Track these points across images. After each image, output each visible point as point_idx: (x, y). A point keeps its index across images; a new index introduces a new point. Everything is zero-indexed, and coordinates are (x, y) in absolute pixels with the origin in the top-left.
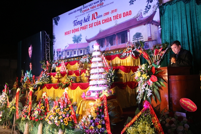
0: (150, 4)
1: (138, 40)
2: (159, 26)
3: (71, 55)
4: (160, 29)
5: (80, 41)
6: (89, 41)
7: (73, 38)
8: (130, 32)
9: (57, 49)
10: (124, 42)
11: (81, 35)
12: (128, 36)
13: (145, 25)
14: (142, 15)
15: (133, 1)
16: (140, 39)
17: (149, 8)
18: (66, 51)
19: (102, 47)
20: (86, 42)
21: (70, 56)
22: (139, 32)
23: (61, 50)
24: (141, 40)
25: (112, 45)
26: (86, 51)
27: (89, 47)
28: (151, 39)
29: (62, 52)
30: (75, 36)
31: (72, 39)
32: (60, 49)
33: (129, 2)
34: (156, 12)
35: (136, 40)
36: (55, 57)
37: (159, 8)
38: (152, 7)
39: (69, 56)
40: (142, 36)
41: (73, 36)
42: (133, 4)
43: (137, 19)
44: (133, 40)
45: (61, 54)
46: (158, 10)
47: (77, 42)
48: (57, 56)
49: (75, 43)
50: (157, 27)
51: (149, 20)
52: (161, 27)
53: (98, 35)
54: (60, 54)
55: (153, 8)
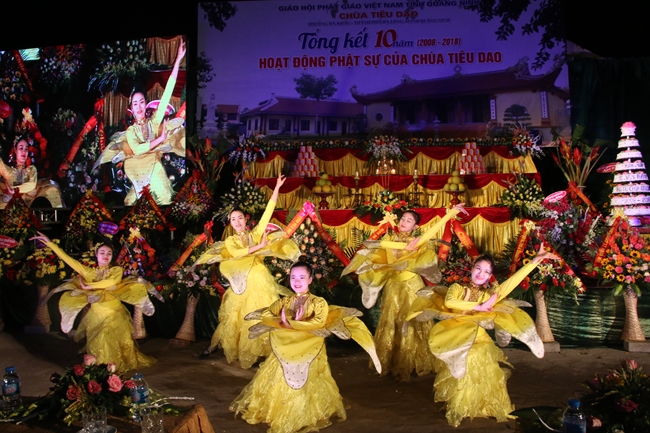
0: (547, 50)
1: (517, 120)
2: (568, 101)
3: (289, 130)
4: (569, 107)
5: (330, 95)
6: (363, 100)
7: (299, 82)
8: (498, 100)
9: (218, 106)
10: (482, 121)
11: (331, 79)
12: (492, 108)
13: (534, 91)
14: (527, 70)
15: (505, 33)
16: (523, 120)
17: (545, 59)
18: (263, 115)
19: (412, 122)
20: (354, 101)
21: (283, 132)
22: (521, 104)
23: (241, 110)
24: (525, 122)
25: (444, 120)
26: (352, 125)
27: (363, 116)
28: (549, 123)
29: (245, 118)
30: (308, 77)
31: (295, 85)
32: (237, 107)
33: (497, 33)
34: (561, 69)
35: (513, 120)
36: (206, 128)
37: (568, 64)
38: (552, 57)
39: (279, 131)
40: (528, 115)
41: (299, 77)
42: (506, 39)
43: (516, 75)
44: (505, 120)
45: (237, 122)
46: (565, 68)
47: (317, 95)
48: (220, 126)
49: (308, 98)
50: (562, 101)
51: (545, 84)
52: (570, 104)
53: (398, 89)
54: (231, 122)
55: (555, 60)
